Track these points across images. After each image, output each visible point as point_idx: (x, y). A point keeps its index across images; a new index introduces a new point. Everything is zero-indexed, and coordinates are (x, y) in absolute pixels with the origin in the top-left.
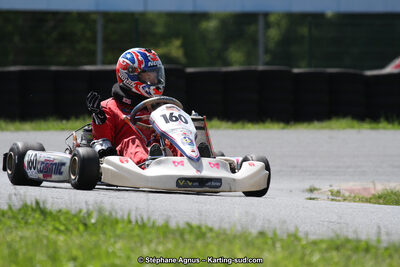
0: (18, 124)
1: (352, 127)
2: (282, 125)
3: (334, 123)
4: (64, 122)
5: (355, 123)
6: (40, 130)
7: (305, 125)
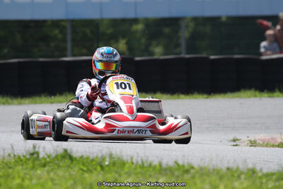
0: (19, 100)
1: (255, 96)
2: (206, 96)
3: (242, 93)
4: (53, 97)
5: (257, 93)
6: (36, 103)
7: (222, 95)
